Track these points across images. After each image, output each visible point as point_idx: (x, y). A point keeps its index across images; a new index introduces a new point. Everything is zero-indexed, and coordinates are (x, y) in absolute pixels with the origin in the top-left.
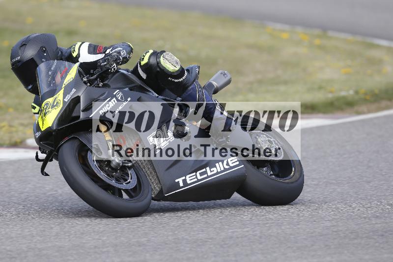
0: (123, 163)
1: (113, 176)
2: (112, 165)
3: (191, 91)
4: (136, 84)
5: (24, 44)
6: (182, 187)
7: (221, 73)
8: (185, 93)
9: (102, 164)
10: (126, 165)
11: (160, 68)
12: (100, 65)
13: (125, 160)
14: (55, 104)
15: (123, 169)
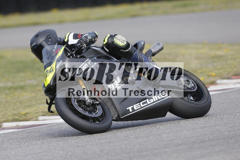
1: (87, 110)
2: (87, 104)
3: (135, 56)
7: (157, 44)
9: (80, 103)
10: (95, 103)
12: (76, 46)
14: (51, 70)
15: (94, 105)
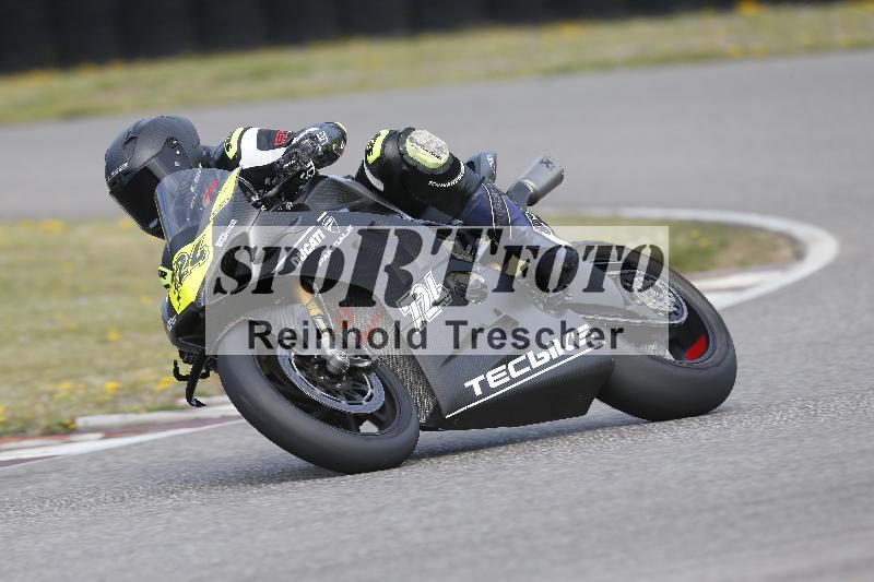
0: (351, 361)
2: (330, 369)
3: (478, 202)
4: (363, 201)
5: (132, 138)
6: (480, 397)
7: (542, 162)
8: (466, 209)
10: (360, 365)
11: (408, 165)
12: (281, 168)
13: (356, 356)
